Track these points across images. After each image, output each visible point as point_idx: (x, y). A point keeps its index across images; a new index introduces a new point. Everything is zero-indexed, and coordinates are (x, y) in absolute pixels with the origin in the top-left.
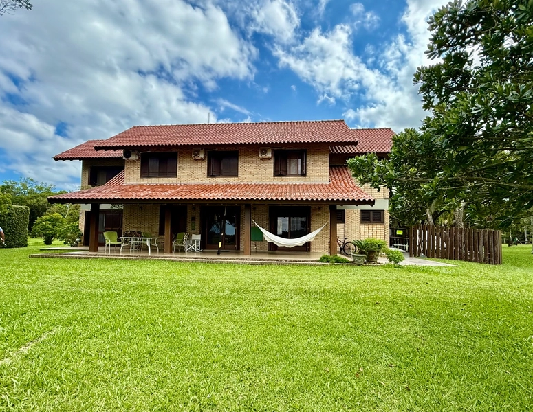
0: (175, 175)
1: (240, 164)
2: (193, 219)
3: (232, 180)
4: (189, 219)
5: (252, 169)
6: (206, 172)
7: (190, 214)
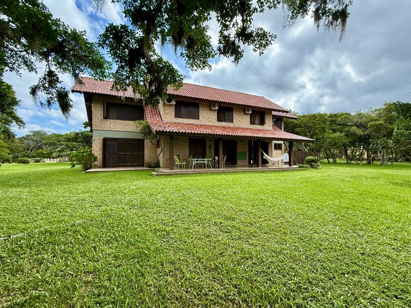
0: (198, 118)
1: (234, 116)
2: (210, 147)
3: (230, 125)
4: (207, 147)
5: (240, 119)
6: (216, 118)
7: (208, 143)
